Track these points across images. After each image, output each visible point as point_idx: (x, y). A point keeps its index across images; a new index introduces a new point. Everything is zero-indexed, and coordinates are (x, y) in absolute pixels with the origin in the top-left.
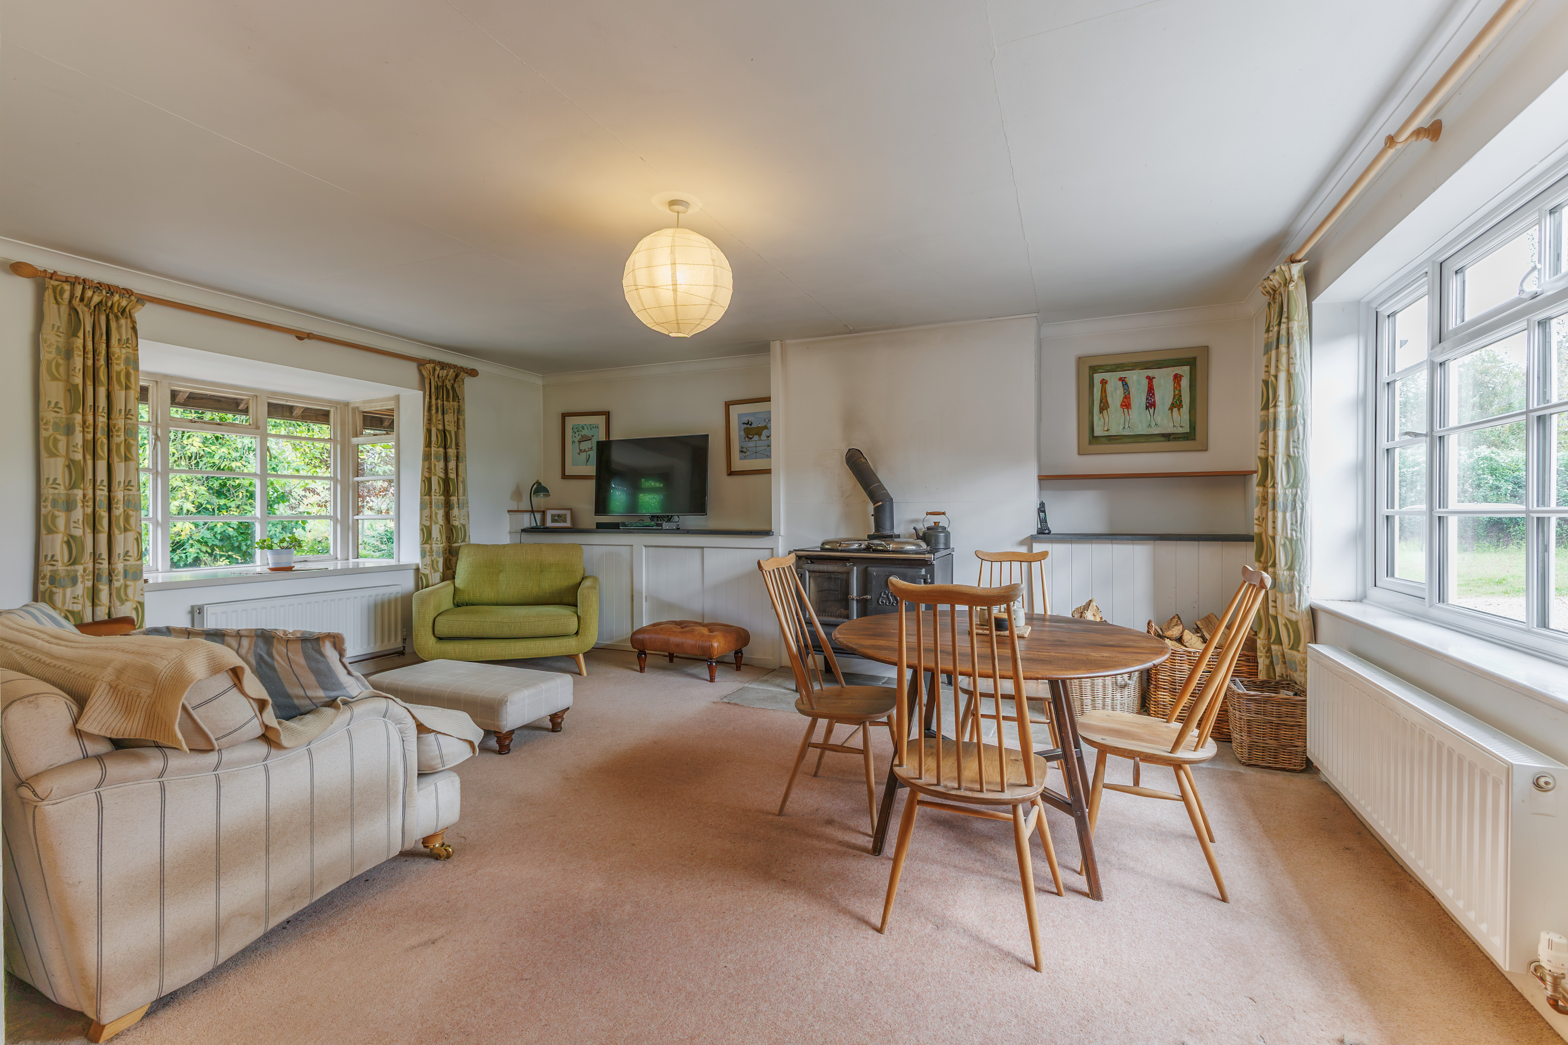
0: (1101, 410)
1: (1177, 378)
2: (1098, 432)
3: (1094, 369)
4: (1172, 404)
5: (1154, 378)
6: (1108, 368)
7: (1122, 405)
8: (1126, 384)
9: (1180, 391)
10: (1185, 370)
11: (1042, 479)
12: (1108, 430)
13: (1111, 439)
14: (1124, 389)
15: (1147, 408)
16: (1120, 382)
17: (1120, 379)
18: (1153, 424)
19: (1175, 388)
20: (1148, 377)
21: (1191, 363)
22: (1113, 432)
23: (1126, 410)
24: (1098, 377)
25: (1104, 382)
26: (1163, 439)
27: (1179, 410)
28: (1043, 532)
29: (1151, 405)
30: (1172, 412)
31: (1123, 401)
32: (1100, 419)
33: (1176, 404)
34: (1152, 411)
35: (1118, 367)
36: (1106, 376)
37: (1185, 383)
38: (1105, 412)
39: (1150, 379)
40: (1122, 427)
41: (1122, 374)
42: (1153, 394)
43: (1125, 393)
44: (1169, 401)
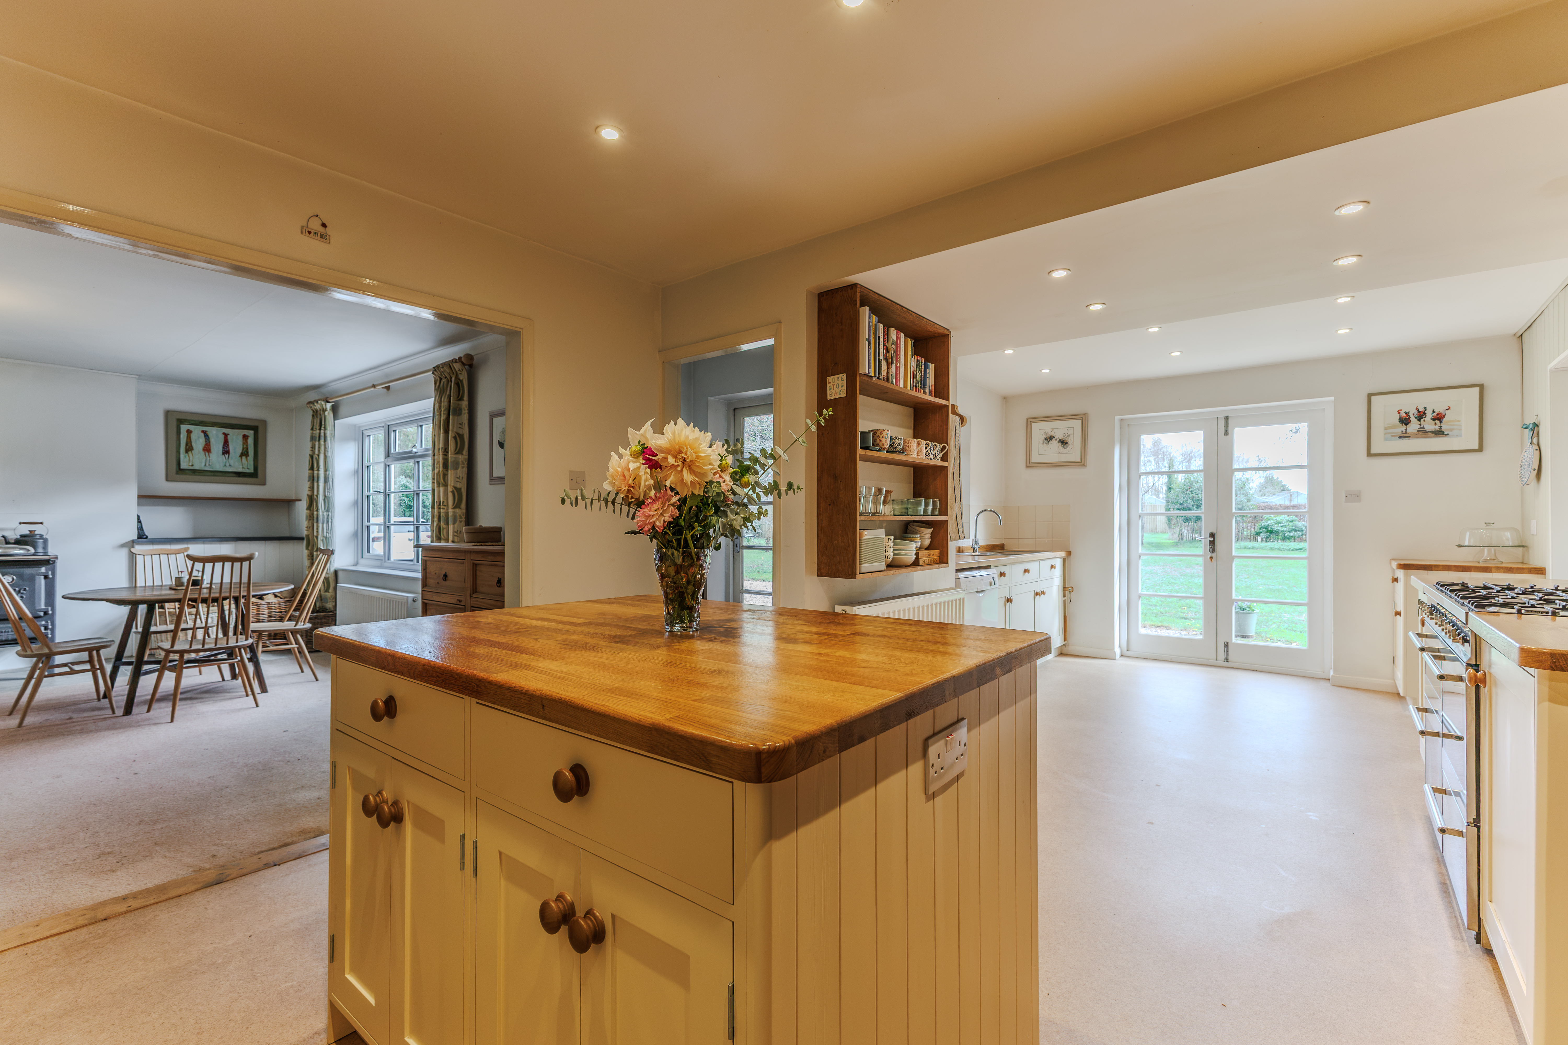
0: (187, 451)
1: (245, 437)
2: (184, 465)
3: (180, 422)
4: (242, 453)
5: (228, 434)
6: (192, 422)
7: (204, 450)
8: (207, 436)
9: (247, 445)
10: (251, 433)
11: (140, 497)
12: (192, 465)
13: (194, 472)
14: (206, 439)
15: (223, 454)
16: (202, 434)
17: (203, 431)
18: (227, 465)
19: (244, 444)
20: (224, 434)
21: (255, 429)
22: (196, 467)
23: (207, 453)
24: (184, 428)
25: (189, 432)
26: (235, 475)
27: (246, 457)
28: (142, 536)
29: (226, 452)
30: (241, 458)
31: (205, 447)
32: (185, 457)
33: (244, 454)
34: (227, 456)
35: (200, 423)
36: (191, 427)
37: (250, 441)
38: (190, 453)
39: (226, 435)
40: (203, 464)
41: (205, 428)
42: (228, 445)
43: (206, 441)
44: (239, 451)
